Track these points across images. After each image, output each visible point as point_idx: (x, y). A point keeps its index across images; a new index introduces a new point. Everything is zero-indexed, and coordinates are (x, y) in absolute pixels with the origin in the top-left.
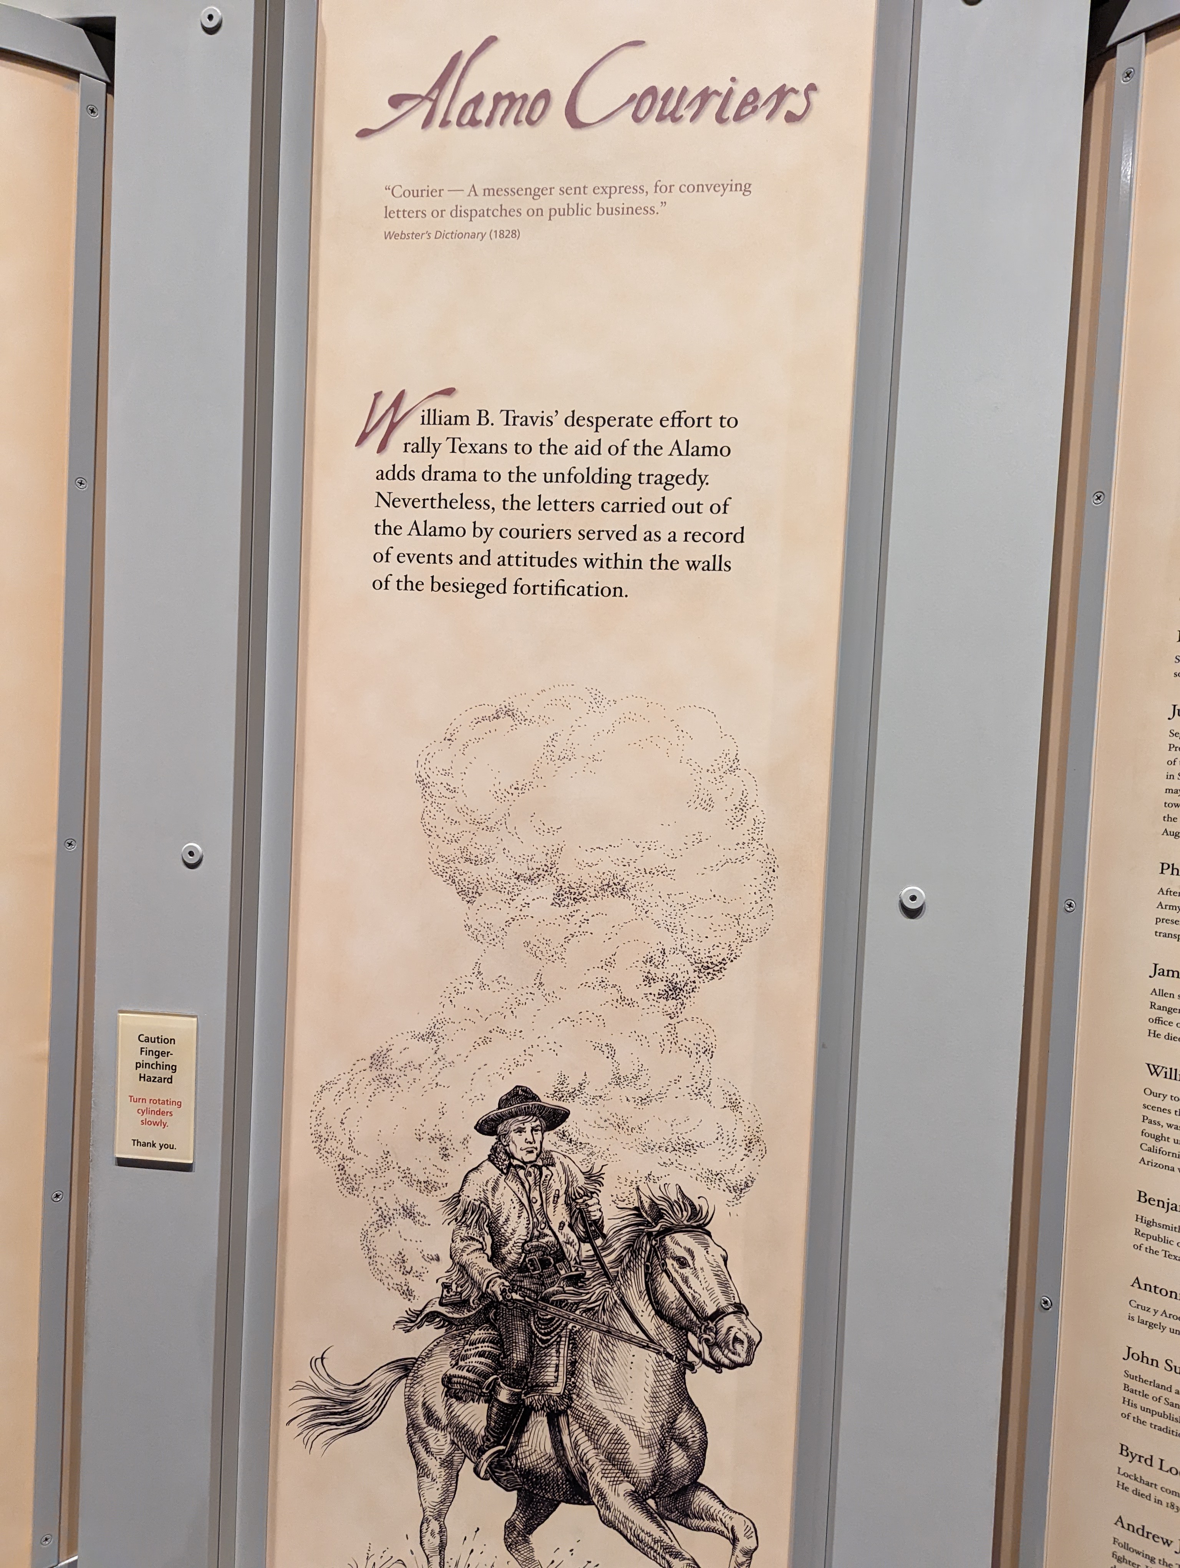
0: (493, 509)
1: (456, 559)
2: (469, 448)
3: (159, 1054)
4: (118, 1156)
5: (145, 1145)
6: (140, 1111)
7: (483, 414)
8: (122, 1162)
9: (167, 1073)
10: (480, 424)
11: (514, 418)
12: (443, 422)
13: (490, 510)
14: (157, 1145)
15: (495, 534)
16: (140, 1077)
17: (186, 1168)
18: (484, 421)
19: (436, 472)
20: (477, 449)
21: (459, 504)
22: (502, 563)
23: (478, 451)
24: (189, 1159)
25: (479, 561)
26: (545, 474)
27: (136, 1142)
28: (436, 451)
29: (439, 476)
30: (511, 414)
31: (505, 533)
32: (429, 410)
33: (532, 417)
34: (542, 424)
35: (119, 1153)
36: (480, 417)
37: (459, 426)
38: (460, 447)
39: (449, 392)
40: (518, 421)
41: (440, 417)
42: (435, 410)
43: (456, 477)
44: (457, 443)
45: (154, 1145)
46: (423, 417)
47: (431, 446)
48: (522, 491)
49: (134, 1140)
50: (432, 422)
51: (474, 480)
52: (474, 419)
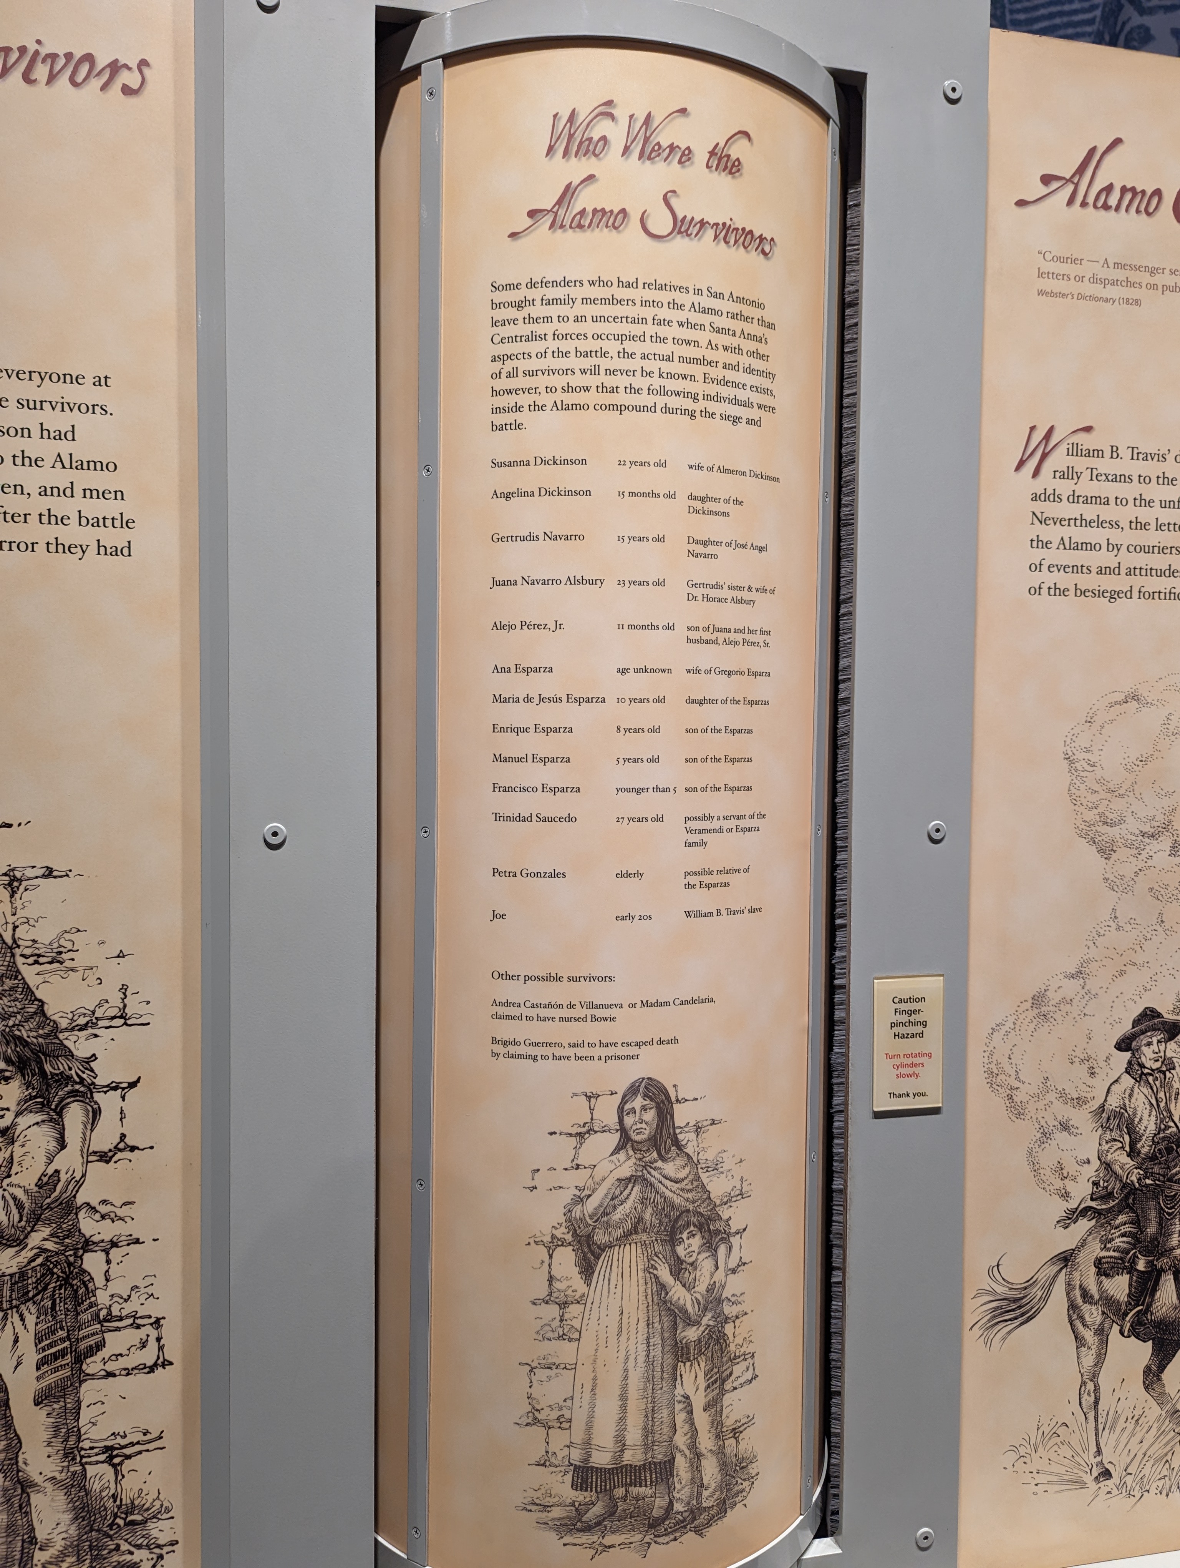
0: (1122, 528)
1: (1094, 570)
2: (1104, 477)
3: (911, 1013)
4: (875, 1109)
5: (900, 1096)
6: (895, 1067)
7: (1115, 449)
8: (878, 1115)
9: (918, 1029)
10: (1112, 457)
11: (1138, 453)
12: (1083, 454)
13: (1120, 530)
14: (911, 1095)
15: (1124, 549)
16: (895, 1035)
17: (936, 1111)
18: (1115, 455)
19: (1078, 496)
20: (1110, 478)
21: (1096, 524)
22: (1129, 574)
23: (1110, 480)
24: (939, 1103)
25: (1112, 571)
26: (1161, 501)
27: (892, 1095)
28: (1078, 478)
29: (1081, 499)
30: (1136, 451)
31: (1131, 549)
32: (1073, 444)
33: (1151, 454)
34: (1158, 461)
35: (877, 1107)
36: (1112, 452)
37: (1095, 459)
38: (1097, 476)
39: (1088, 429)
40: (1141, 456)
41: (1081, 450)
42: (1077, 444)
43: (1094, 501)
44: (1095, 472)
45: (908, 1095)
46: (1068, 449)
47: (1075, 474)
48: (1145, 514)
49: (890, 1094)
50: (1075, 454)
51: (1108, 504)
52: (1107, 454)
